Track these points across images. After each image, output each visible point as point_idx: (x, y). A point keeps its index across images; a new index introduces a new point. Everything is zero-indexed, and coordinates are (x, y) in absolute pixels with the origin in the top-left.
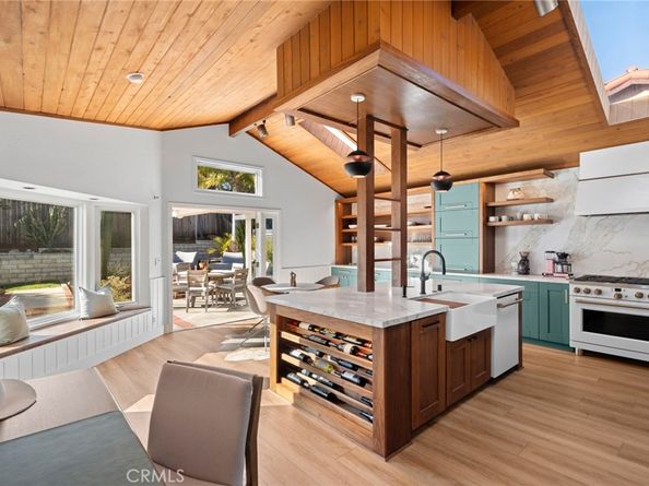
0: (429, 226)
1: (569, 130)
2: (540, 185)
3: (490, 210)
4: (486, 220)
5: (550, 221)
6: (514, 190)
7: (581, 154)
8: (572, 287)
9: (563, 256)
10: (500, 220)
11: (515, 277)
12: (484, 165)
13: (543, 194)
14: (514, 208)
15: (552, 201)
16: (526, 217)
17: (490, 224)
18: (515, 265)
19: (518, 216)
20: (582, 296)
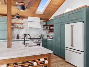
5: (23, 28)
6: (17, 21)
7: (29, 17)
8: (30, 40)
11: (16, 40)
13: (21, 23)
14: (15, 24)
16: (19, 27)
18: (16, 37)
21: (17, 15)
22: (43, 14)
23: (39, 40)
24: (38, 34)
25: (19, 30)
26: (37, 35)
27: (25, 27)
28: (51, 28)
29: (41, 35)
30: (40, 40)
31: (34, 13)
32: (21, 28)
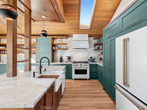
0: (35, 49)
1: (72, 28)
2: (64, 41)
3: (53, 45)
4: (52, 48)
5: (66, 49)
6: (59, 41)
7: (73, 34)
8: (73, 65)
9: (69, 57)
10: (56, 48)
11: (59, 63)
12: (52, 33)
13: (65, 43)
14: (58, 45)
15: (67, 44)
16: (62, 48)
17: (53, 49)
18: (59, 60)
19: (60, 47)
20: (75, 67)
21: (44, 32)
22: (91, 28)
23: (85, 64)
24: (87, 57)
25: (63, 51)
26: (85, 57)
27: (70, 47)
29: (91, 58)
30: (87, 64)
31: (78, 28)
32: (63, 49)
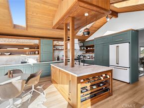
28: (89, 48)
29: (78, 56)
